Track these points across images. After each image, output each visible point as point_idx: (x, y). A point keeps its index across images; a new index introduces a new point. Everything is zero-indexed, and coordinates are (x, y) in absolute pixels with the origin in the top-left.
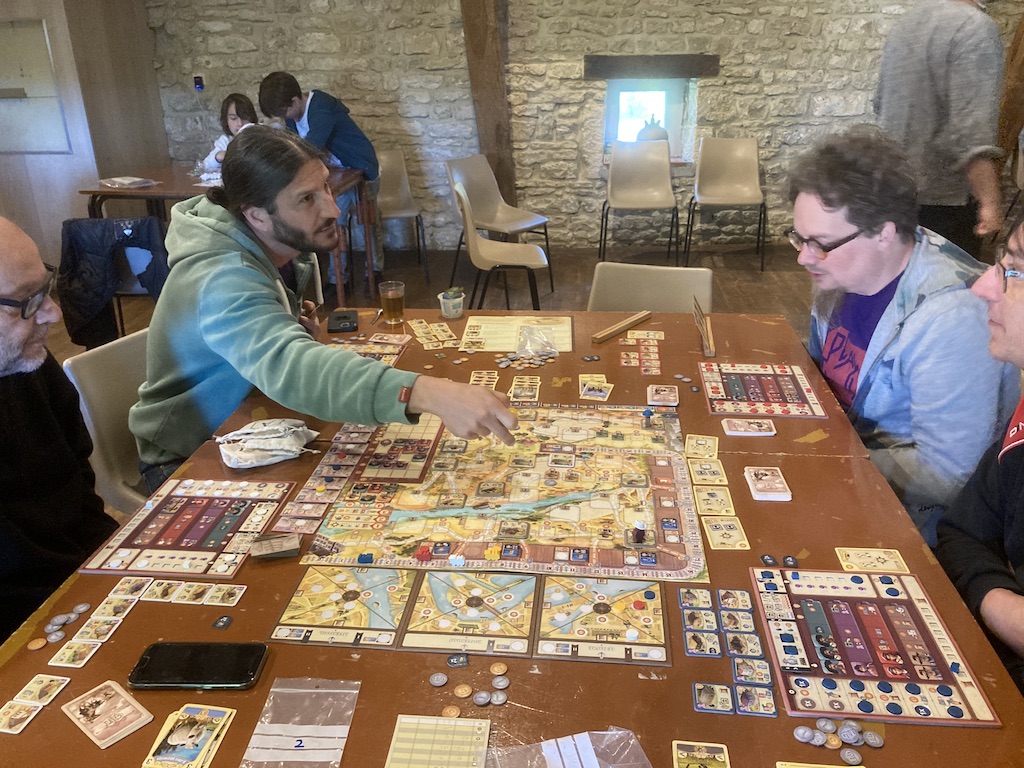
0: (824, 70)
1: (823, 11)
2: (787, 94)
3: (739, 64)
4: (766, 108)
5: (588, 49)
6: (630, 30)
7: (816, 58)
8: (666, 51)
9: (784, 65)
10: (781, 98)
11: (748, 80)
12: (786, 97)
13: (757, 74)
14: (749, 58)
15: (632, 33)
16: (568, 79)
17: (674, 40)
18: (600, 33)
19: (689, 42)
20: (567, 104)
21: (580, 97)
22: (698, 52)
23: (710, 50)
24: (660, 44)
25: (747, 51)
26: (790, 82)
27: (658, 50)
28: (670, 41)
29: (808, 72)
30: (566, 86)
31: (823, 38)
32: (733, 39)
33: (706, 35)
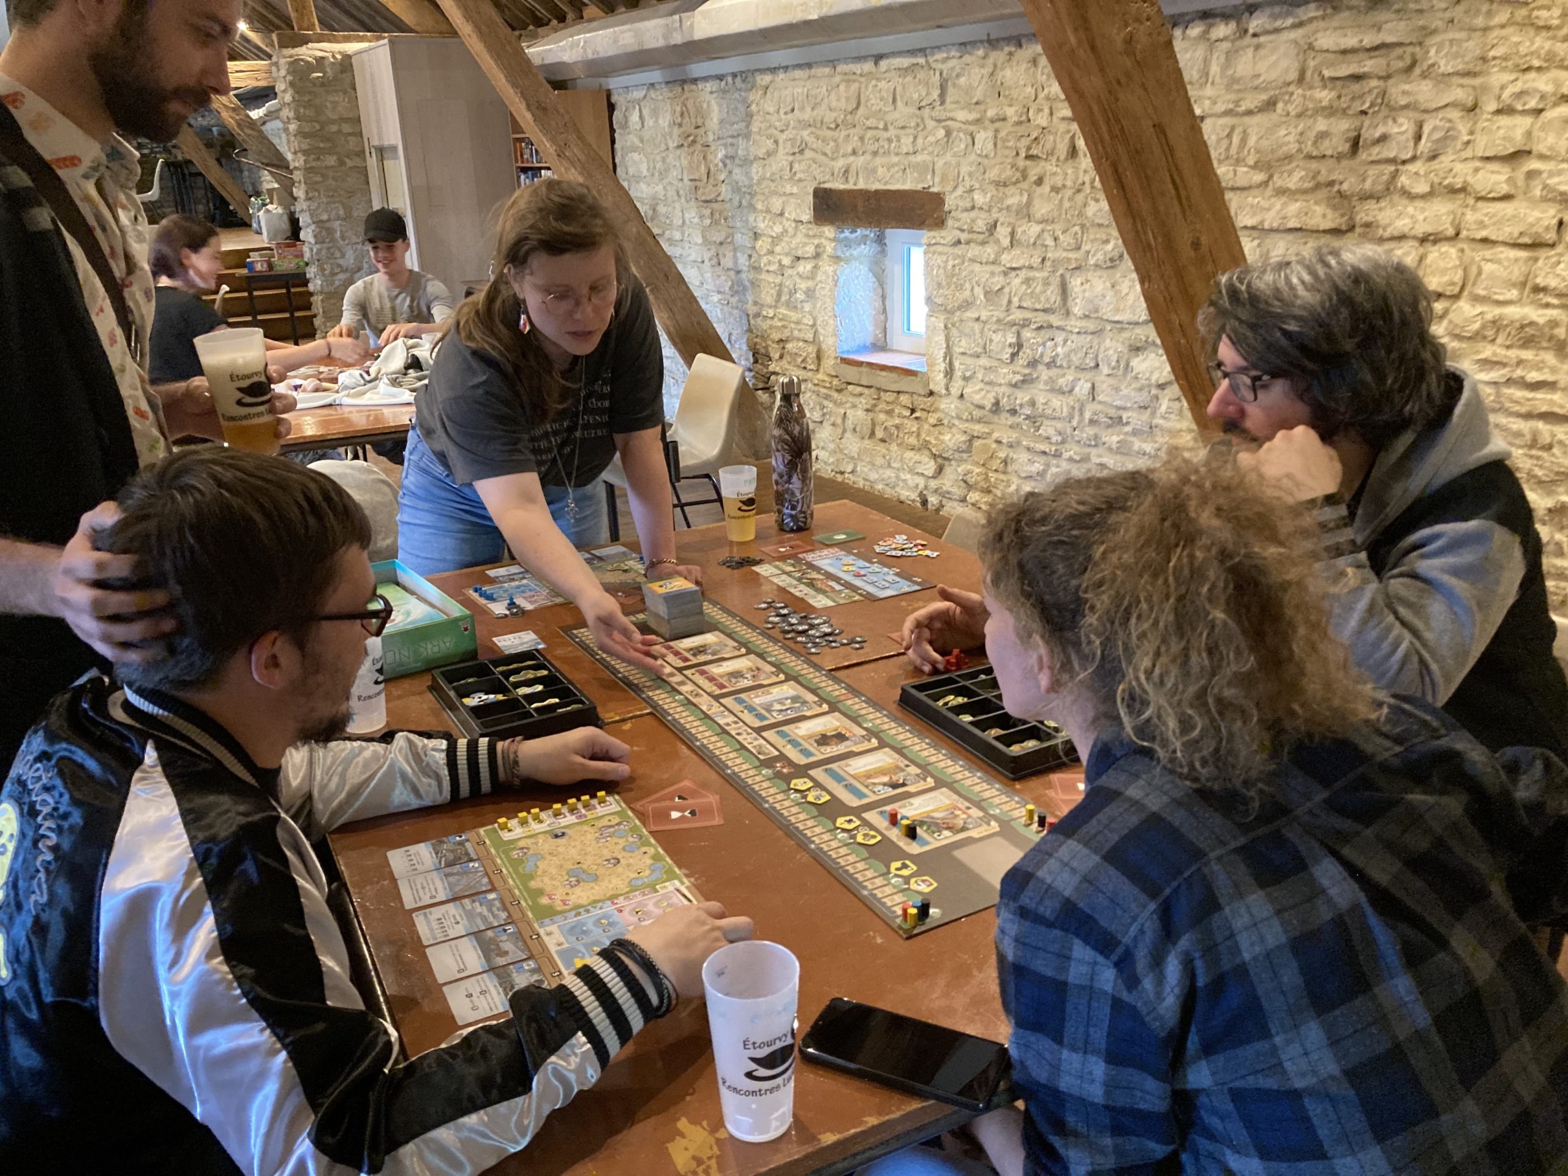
2: (1031, 268)
3: (966, 210)
4: (1007, 290)
5: (816, 178)
6: (850, 150)
7: (1067, 204)
8: (886, 183)
9: (1025, 212)
10: (1023, 274)
11: (981, 238)
12: (1031, 274)
15: (854, 153)
17: (893, 166)
18: (825, 154)
19: (911, 168)
20: (803, 258)
21: (810, 250)
22: (919, 187)
23: (933, 184)
24: (882, 173)
25: (977, 186)
26: (1034, 246)
27: (878, 182)
28: (889, 167)
29: (1058, 228)
32: (959, 165)
33: (928, 158)
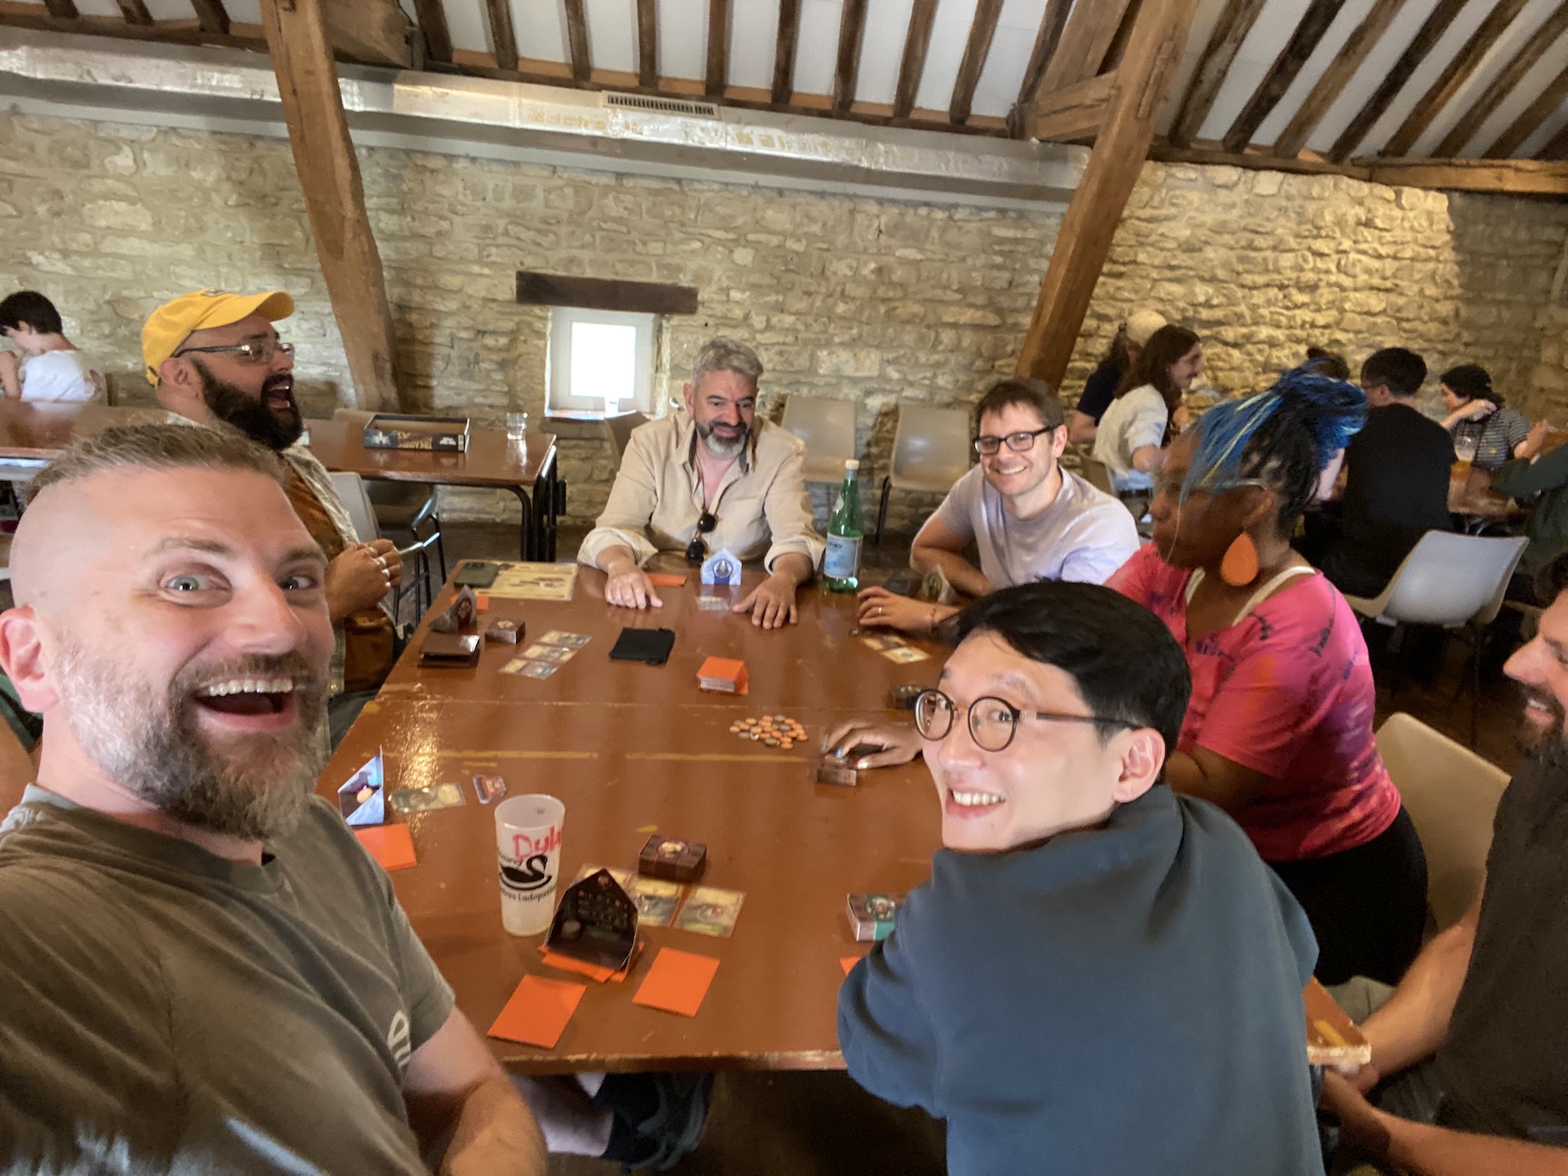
0: (829, 318)
1: (825, 246)
2: (784, 344)
3: (723, 302)
5: (522, 263)
6: (578, 243)
7: (818, 303)
8: (626, 276)
9: (781, 309)
10: (777, 348)
11: (734, 323)
12: (783, 348)
13: (747, 317)
14: (735, 295)
15: (583, 247)
16: (494, 300)
18: (539, 245)
19: (657, 266)
20: (494, 333)
21: (509, 325)
22: (669, 282)
23: (685, 281)
24: (619, 266)
25: (732, 286)
26: (787, 330)
27: (617, 274)
28: (631, 263)
29: (810, 320)
30: (491, 308)
31: (827, 279)
32: (714, 269)
33: (680, 261)
